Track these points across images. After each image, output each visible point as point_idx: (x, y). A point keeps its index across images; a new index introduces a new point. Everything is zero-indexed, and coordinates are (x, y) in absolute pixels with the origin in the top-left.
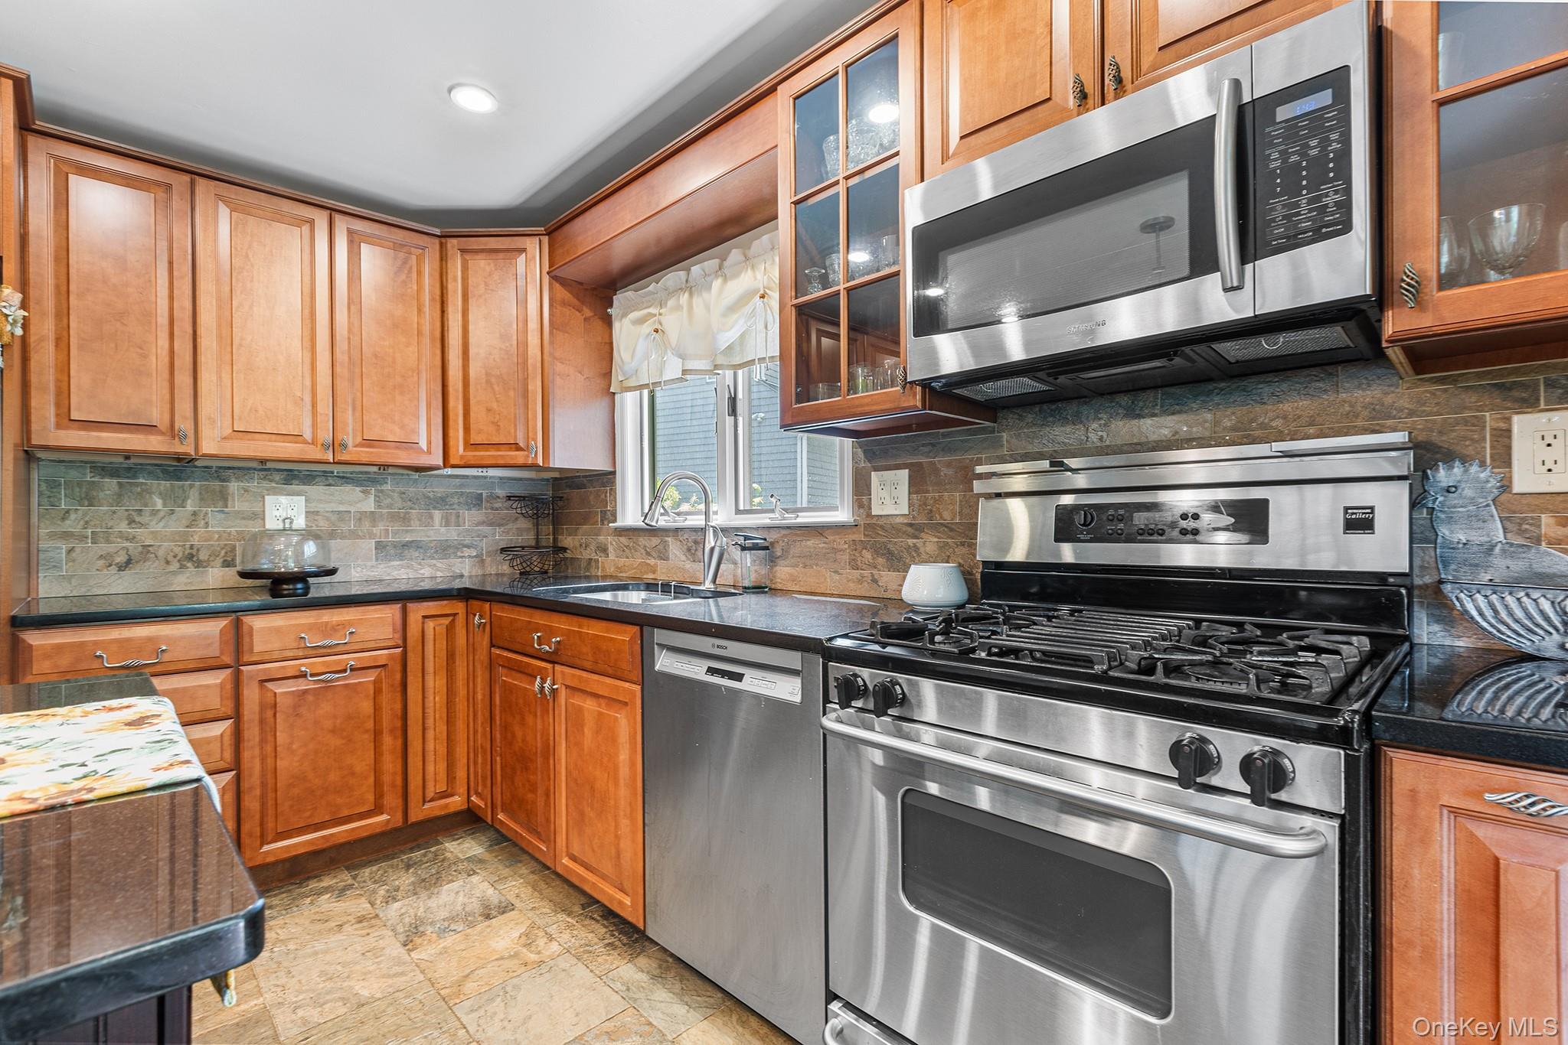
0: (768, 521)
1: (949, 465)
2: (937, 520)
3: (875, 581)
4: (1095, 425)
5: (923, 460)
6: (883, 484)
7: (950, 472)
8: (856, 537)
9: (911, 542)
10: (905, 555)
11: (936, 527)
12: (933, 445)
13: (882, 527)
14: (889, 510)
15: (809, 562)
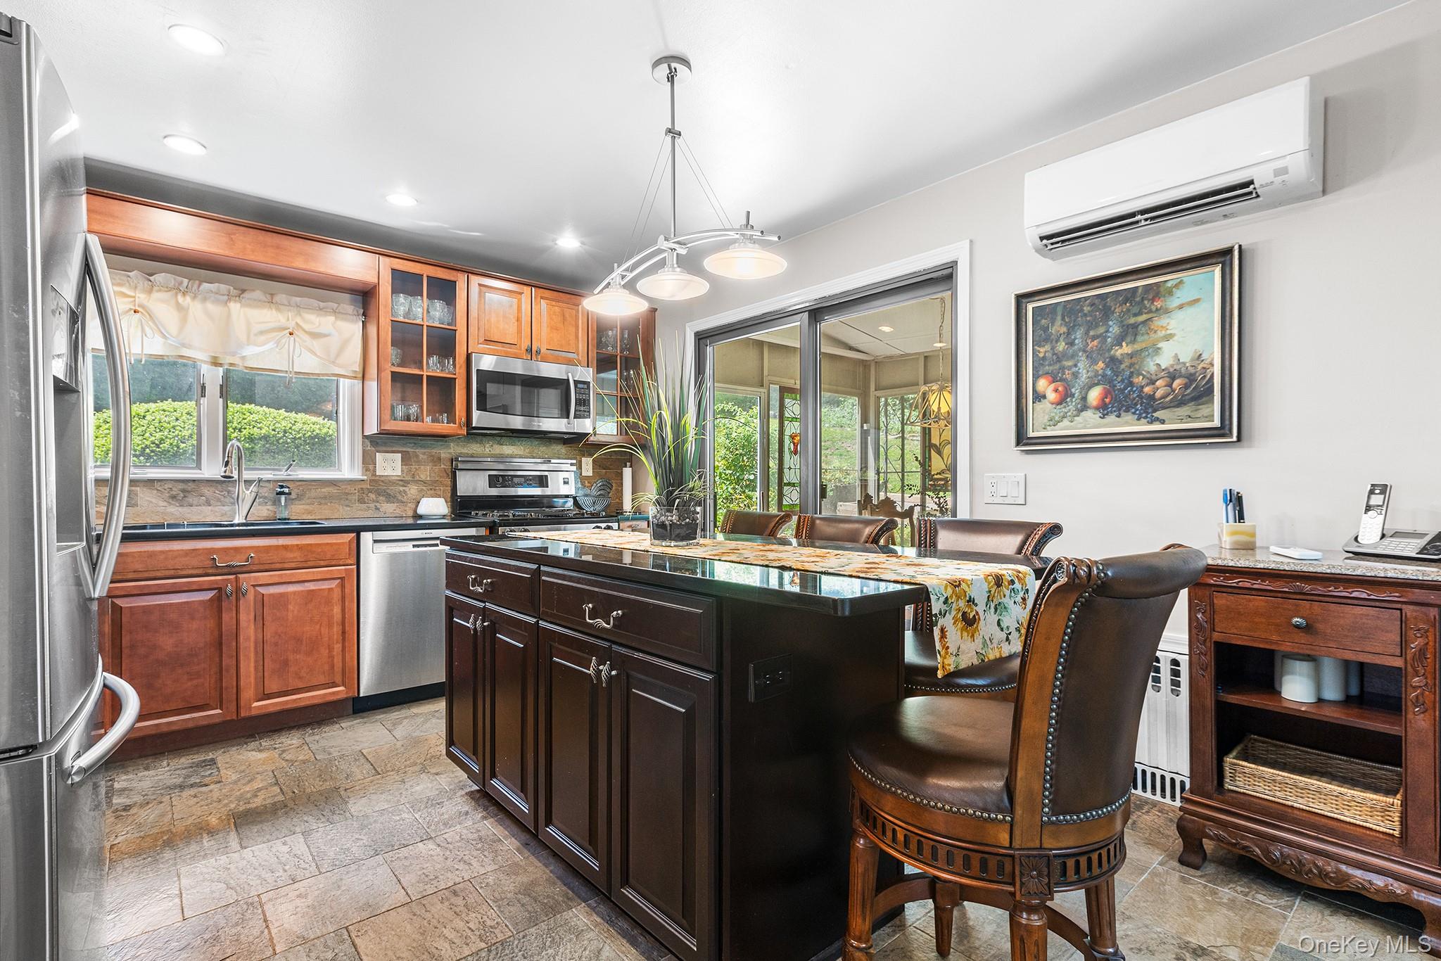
0: (272, 476)
1: (424, 454)
2: (417, 478)
3: (377, 509)
4: (488, 445)
5: (409, 450)
6: (385, 460)
7: (425, 457)
8: (364, 486)
9: (401, 489)
10: (398, 495)
11: (417, 482)
12: (415, 444)
13: (382, 481)
14: (389, 472)
15: (323, 502)
